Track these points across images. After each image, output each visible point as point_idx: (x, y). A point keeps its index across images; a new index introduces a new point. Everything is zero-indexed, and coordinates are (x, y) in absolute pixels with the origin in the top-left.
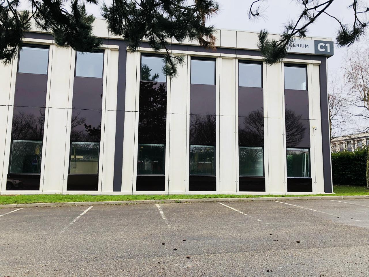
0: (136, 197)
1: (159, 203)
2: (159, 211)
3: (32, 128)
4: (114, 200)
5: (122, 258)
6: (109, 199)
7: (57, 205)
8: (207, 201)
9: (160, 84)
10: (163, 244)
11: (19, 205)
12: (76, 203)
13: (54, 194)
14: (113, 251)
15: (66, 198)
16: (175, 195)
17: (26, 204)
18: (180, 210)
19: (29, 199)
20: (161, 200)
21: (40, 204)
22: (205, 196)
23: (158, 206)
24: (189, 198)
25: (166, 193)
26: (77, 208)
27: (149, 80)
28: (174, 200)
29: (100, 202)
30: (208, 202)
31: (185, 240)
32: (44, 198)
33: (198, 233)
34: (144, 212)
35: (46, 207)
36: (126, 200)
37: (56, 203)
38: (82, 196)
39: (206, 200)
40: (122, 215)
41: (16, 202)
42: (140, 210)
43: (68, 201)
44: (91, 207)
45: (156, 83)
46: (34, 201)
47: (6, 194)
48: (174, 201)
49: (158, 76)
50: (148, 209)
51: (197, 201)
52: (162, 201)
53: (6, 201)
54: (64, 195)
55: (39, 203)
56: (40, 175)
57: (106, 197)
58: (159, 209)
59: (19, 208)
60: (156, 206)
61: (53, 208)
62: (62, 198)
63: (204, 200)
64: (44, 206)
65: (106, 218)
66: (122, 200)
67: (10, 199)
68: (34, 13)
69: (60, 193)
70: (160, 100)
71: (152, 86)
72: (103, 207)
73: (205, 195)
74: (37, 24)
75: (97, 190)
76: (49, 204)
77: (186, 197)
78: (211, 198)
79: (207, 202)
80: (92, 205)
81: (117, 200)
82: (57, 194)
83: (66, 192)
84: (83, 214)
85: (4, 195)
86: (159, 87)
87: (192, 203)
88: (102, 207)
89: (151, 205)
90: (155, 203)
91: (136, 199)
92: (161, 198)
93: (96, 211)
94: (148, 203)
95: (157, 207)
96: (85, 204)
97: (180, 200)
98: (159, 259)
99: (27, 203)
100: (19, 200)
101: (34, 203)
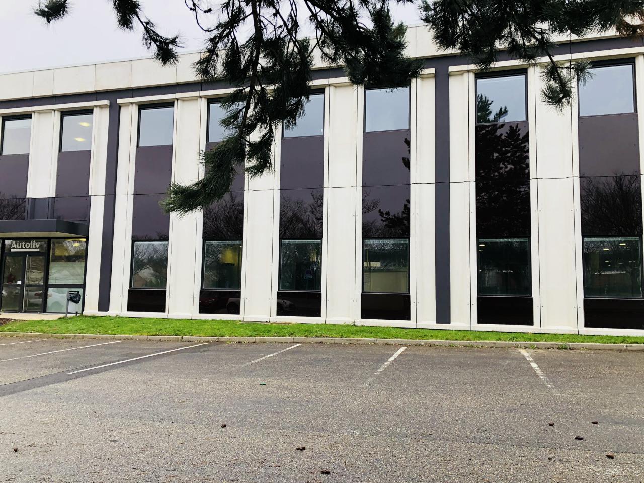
0: (480, 334)
1: (526, 348)
2: (528, 363)
3: (302, 221)
4: (441, 339)
5: (475, 440)
6: (432, 336)
7: (350, 342)
8: (629, 348)
9: (511, 127)
10: (551, 425)
11: (297, 339)
12: (379, 340)
13: (343, 323)
14: (457, 426)
15: (362, 331)
16: (555, 334)
17: (305, 338)
18: (573, 364)
19: (308, 330)
20: (529, 342)
21: (325, 339)
22: (624, 339)
23: (524, 352)
24: (587, 342)
25: (537, 330)
26: (381, 348)
27: (489, 121)
28: (557, 344)
29: (417, 341)
30: (633, 351)
31: (596, 423)
32: (330, 329)
33: (624, 412)
34: (500, 362)
35: (333, 345)
36: (463, 339)
37: (348, 338)
38: (387, 329)
39: (627, 346)
40: (460, 365)
41: (292, 334)
42: (491, 358)
43: (366, 337)
44: (404, 348)
45: (502, 126)
46: (316, 334)
47: (278, 322)
48: (555, 346)
49: (506, 111)
50: (506, 358)
51: (607, 348)
52: (530, 344)
53: (278, 331)
54: (358, 326)
55: (323, 337)
56: (321, 294)
57: (425, 332)
58: (528, 359)
59: (297, 343)
60: (520, 353)
61: (344, 346)
62: (356, 331)
63: (624, 346)
64: (332, 341)
65: (432, 369)
66: (454, 338)
67: (284, 328)
68: (319, 39)
69: (350, 323)
70: (511, 156)
71: (496, 132)
72: (424, 348)
73: (624, 337)
74: (324, 56)
75: (409, 319)
76: (337, 339)
77: (580, 338)
78: (638, 343)
79: (629, 350)
80: (405, 345)
81: (447, 339)
82: (347, 323)
83: (361, 322)
84: (392, 359)
85: (274, 323)
86: (508, 132)
87: (595, 351)
88: (421, 348)
89: (510, 350)
90: (517, 347)
91: (480, 338)
92: (529, 339)
93: (413, 354)
94: (504, 346)
95: (523, 355)
96: (392, 342)
97: (569, 345)
98: (549, 453)
99: (307, 337)
100: (296, 331)
101: (317, 337)
